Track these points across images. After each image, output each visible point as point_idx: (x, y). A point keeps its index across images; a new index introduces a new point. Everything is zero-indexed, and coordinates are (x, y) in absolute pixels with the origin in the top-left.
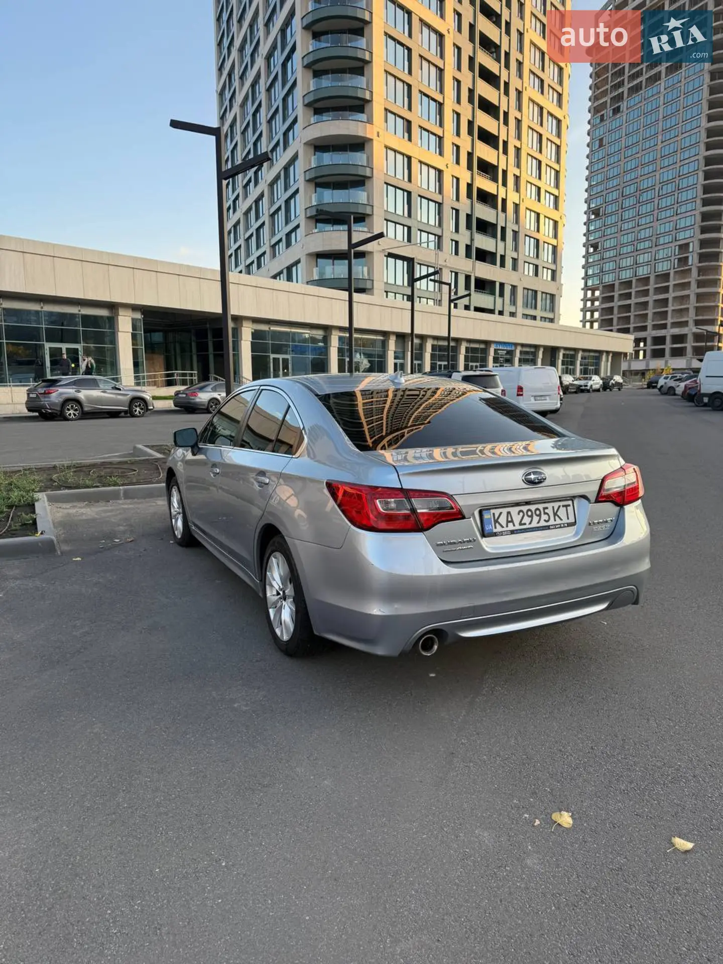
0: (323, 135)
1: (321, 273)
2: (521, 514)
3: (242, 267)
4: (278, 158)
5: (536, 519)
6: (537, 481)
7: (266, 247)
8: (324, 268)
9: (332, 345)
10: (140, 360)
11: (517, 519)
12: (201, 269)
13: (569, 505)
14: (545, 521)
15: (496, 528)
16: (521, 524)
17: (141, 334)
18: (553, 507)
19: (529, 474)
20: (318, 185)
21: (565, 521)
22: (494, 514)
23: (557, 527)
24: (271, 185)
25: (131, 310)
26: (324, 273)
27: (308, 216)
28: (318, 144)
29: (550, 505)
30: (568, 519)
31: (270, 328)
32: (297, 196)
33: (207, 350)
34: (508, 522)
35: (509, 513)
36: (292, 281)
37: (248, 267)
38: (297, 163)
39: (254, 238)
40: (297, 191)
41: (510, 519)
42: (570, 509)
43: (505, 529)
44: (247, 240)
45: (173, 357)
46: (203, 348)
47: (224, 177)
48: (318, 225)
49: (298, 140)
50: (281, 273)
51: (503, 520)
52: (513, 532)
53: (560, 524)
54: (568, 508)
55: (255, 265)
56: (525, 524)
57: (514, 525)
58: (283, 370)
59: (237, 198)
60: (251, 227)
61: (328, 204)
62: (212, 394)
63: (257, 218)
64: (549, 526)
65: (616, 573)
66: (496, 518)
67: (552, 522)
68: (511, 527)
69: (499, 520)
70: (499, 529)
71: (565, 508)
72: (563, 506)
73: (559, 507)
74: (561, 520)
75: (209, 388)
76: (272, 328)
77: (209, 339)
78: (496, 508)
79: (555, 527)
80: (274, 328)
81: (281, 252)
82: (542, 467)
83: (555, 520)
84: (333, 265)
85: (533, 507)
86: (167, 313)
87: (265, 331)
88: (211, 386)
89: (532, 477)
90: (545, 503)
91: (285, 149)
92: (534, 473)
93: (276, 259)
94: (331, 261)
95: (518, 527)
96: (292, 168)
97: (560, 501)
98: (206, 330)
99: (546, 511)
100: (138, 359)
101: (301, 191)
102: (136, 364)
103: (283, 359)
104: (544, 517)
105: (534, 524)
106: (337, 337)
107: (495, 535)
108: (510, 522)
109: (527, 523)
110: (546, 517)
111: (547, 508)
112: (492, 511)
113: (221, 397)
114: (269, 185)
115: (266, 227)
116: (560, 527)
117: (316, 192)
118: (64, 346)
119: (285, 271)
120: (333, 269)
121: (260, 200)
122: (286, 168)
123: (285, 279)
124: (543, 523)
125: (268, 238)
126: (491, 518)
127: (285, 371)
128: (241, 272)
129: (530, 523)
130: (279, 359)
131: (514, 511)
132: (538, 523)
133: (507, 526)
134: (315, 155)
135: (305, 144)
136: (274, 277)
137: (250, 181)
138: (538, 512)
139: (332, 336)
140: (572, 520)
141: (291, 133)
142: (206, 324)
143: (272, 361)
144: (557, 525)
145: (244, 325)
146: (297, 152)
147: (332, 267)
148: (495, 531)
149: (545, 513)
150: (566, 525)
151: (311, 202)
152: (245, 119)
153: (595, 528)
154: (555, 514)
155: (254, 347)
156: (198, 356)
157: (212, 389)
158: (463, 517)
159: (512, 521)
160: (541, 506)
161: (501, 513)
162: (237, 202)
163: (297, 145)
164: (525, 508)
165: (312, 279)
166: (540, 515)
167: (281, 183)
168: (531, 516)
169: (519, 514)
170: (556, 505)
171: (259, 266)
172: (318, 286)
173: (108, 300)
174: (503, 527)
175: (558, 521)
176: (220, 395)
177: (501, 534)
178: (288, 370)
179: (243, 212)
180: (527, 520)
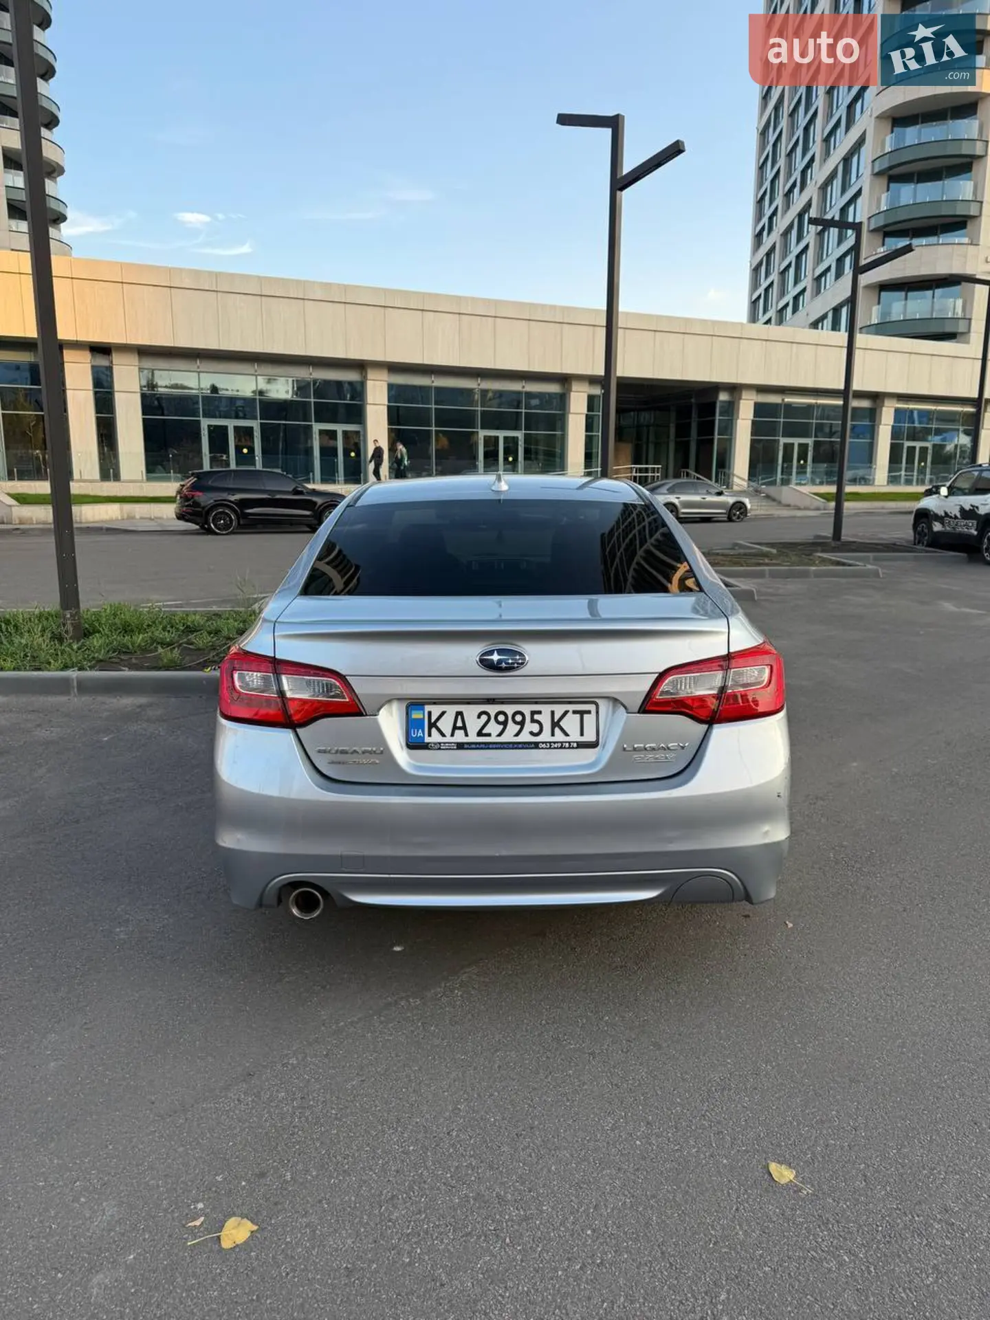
0: (907, 100)
1: (885, 313)
2: (484, 718)
3: (772, 313)
4: (837, 144)
5: (512, 728)
6: (504, 665)
7: (807, 282)
8: (890, 306)
9: (883, 422)
10: (594, 450)
11: (474, 724)
12: (687, 321)
13: (589, 712)
14: (532, 733)
15: (430, 735)
16: (480, 734)
17: (599, 416)
18: (553, 713)
19: (491, 653)
20: (893, 179)
21: (575, 736)
22: (430, 713)
23: (553, 746)
24: (824, 187)
25: (587, 384)
26: (889, 314)
27: (871, 228)
28: (898, 115)
29: (546, 709)
30: (582, 734)
31: (783, 400)
32: (859, 201)
33: (688, 435)
34: (455, 728)
35: (459, 714)
36: (839, 330)
37: (781, 311)
38: (863, 150)
39: (792, 270)
40: (859, 193)
41: (459, 724)
42: (589, 720)
43: (448, 739)
44: (783, 273)
45: (644, 447)
46: (683, 430)
47: (618, 187)
48: (887, 240)
49: (867, 113)
50: (824, 317)
51: (446, 724)
52: (460, 746)
53: (562, 743)
54: (586, 716)
55: (790, 309)
56: (489, 735)
57: (467, 735)
58: (799, 461)
59: (775, 213)
60: (790, 252)
61: (907, 206)
62: (669, 496)
63: (800, 238)
64: (538, 743)
65: (671, 840)
66: (433, 721)
67: (546, 736)
68: (460, 737)
69: (438, 724)
70: (436, 737)
71: (578, 716)
72: (575, 712)
73: (566, 712)
74: (567, 735)
75: (664, 490)
76: (786, 400)
77: (693, 420)
78: (435, 703)
79: (550, 745)
80: (788, 400)
81: (828, 287)
82: (519, 644)
83: (553, 734)
84: (906, 299)
85: (510, 709)
86: (642, 386)
87: (777, 405)
88: (667, 487)
89: (495, 657)
90: (536, 703)
91: (848, 129)
92: (500, 652)
93: (820, 297)
94: (903, 294)
95: (473, 738)
96: (855, 159)
97: (570, 703)
98: (691, 406)
99: (536, 717)
100: (592, 449)
101: (865, 192)
102: (589, 457)
103: (800, 445)
104: (530, 727)
105: (508, 737)
106: (893, 410)
107: (426, 747)
108: (460, 728)
109: (494, 734)
110: (536, 728)
111: (539, 712)
112: (428, 708)
113: (680, 502)
114: (819, 188)
115: (811, 252)
116: (561, 748)
117: (888, 190)
118: (501, 434)
119: (830, 315)
120: (905, 305)
121: (805, 213)
122: (847, 160)
123: (830, 327)
124: (525, 737)
125: (811, 268)
126: (423, 719)
127: (802, 462)
128: (768, 322)
129: (500, 735)
130: (793, 444)
131: (470, 712)
132: (517, 735)
133: (452, 735)
134: (892, 132)
135: (877, 117)
136: (815, 325)
137: (794, 185)
138: (518, 718)
139: (884, 409)
140: (590, 736)
141: (859, 105)
142: (691, 398)
143: (781, 448)
144: (555, 743)
145: (743, 397)
146: (864, 133)
147: (903, 303)
148: (427, 740)
149: (533, 721)
150: (575, 745)
151: (879, 205)
152: (796, 93)
153: (636, 756)
154: (555, 724)
155: (757, 428)
156: (677, 443)
157: (668, 490)
158: (360, 714)
159: (464, 728)
160: (526, 709)
161: (443, 713)
162: (775, 218)
163: (865, 121)
164: (493, 709)
165: (868, 324)
166: (522, 723)
167: (837, 183)
168: (505, 724)
169: (479, 717)
170: (559, 710)
171: (795, 310)
172: (877, 334)
173: (558, 371)
174: (443, 735)
175: (559, 736)
176: (678, 498)
177: (438, 747)
178: (806, 461)
179: (781, 232)
180: (494, 728)
